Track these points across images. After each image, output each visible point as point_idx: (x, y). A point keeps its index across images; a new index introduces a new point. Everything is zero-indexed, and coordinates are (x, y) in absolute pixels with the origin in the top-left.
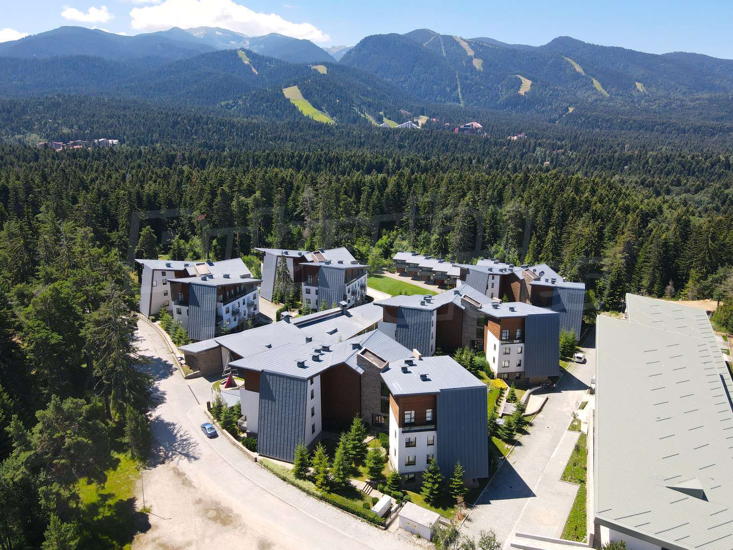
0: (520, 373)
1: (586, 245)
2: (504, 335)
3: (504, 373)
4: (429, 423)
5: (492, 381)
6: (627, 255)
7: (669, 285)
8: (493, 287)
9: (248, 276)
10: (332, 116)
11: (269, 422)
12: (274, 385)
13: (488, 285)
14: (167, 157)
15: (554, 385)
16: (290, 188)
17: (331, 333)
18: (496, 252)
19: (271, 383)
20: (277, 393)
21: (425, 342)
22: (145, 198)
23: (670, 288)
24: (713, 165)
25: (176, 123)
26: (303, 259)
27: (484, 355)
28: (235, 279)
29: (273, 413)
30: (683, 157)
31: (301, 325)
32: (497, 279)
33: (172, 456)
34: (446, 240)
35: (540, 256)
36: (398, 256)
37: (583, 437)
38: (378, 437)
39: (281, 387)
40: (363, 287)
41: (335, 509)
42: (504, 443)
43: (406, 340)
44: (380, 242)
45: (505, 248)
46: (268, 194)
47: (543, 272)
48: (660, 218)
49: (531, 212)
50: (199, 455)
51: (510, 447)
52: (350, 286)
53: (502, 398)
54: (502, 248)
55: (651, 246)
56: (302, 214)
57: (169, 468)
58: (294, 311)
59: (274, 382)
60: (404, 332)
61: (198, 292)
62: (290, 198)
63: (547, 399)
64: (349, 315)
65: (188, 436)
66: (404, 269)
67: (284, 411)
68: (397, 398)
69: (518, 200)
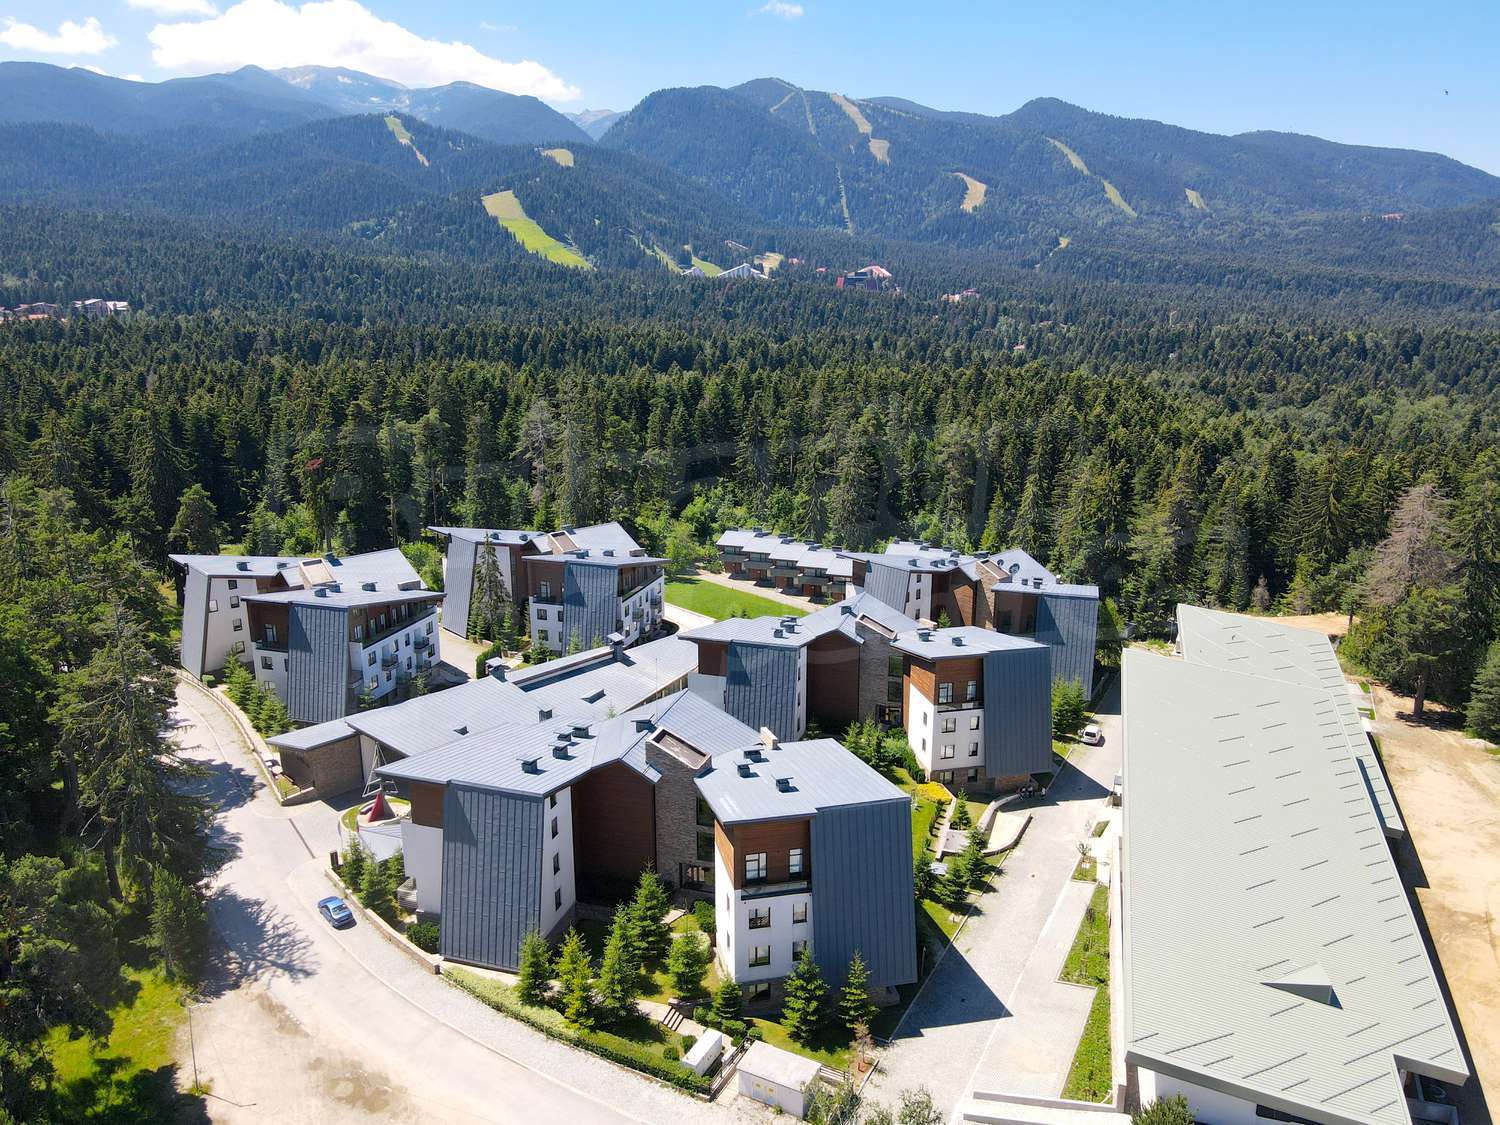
0: (976, 769)
1: (1100, 509)
2: (942, 693)
3: (944, 771)
4: (795, 877)
5: (921, 786)
6: (1177, 528)
7: (1257, 585)
8: (918, 597)
9: (415, 586)
10: (587, 252)
11: (465, 889)
12: (475, 811)
13: (908, 594)
14: (236, 338)
15: (1044, 790)
16: (500, 403)
17: (592, 700)
18: (924, 527)
19: (467, 806)
20: (481, 828)
21: (784, 713)
22: (188, 425)
23: (1260, 591)
24: (1334, 351)
25: (255, 267)
26: (530, 548)
27: (904, 735)
28: (389, 592)
29: (473, 870)
30: (1279, 336)
31: (528, 686)
32: (927, 580)
33: (255, 970)
34: (823, 504)
35: (1011, 533)
36: (728, 539)
37: (1102, 892)
38: (691, 910)
39: (489, 814)
40: (656, 603)
41: (605, 1064)
42: (947, 912)
43: (746, 711)
44: (689, 511)
45: (941, 519)
46: (454, 412)
47: (1016, 565)
48: (1238, 455)
49: (992, 444)
50: (314, 967)
51: (958, 918)
52: (629, 602)
53: (941, 820)
54: (935, 519)
55: (1224, 510)
56: (528, 455)
57: (248, 997)
58: (512, 656)
59: (475, 805)
60: (742, 694)
61: (307, 623)
62: (504, 421)
63: (1030, 818)
64: (628, 662)
65: (291, 927)
66: (741, 565)
67: (495, 865)
68: (731, 829)
69: (965, 422)
